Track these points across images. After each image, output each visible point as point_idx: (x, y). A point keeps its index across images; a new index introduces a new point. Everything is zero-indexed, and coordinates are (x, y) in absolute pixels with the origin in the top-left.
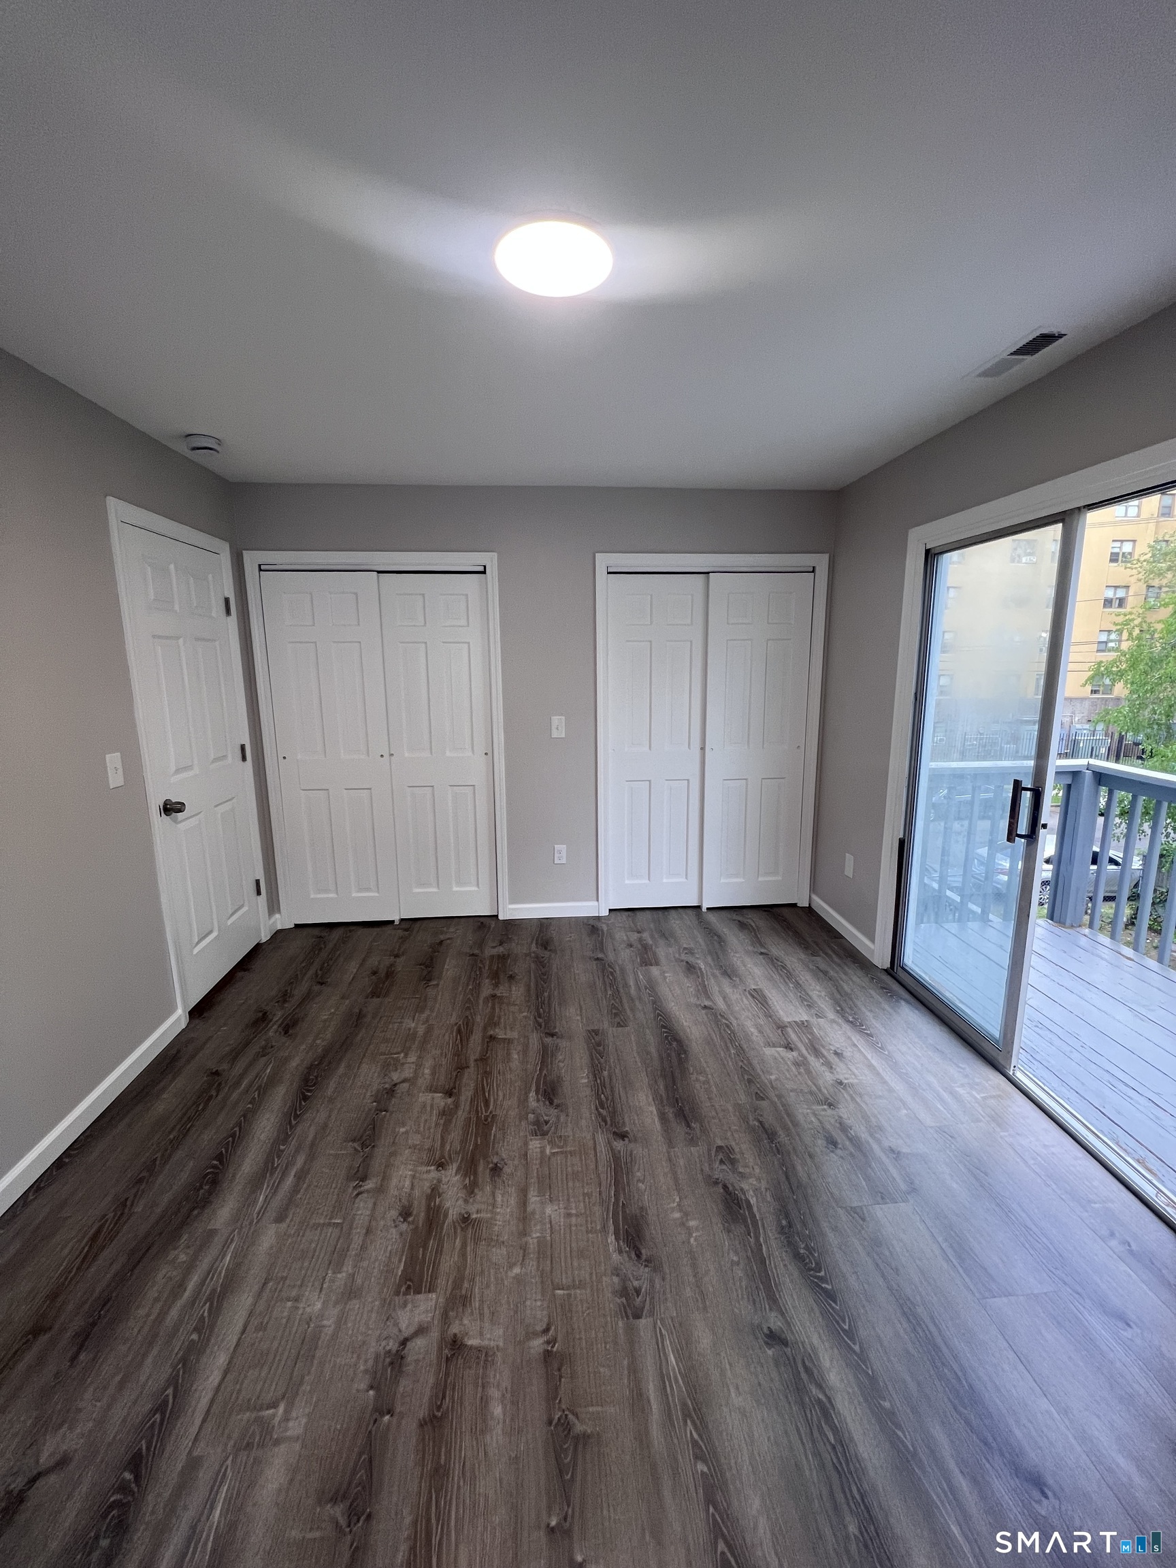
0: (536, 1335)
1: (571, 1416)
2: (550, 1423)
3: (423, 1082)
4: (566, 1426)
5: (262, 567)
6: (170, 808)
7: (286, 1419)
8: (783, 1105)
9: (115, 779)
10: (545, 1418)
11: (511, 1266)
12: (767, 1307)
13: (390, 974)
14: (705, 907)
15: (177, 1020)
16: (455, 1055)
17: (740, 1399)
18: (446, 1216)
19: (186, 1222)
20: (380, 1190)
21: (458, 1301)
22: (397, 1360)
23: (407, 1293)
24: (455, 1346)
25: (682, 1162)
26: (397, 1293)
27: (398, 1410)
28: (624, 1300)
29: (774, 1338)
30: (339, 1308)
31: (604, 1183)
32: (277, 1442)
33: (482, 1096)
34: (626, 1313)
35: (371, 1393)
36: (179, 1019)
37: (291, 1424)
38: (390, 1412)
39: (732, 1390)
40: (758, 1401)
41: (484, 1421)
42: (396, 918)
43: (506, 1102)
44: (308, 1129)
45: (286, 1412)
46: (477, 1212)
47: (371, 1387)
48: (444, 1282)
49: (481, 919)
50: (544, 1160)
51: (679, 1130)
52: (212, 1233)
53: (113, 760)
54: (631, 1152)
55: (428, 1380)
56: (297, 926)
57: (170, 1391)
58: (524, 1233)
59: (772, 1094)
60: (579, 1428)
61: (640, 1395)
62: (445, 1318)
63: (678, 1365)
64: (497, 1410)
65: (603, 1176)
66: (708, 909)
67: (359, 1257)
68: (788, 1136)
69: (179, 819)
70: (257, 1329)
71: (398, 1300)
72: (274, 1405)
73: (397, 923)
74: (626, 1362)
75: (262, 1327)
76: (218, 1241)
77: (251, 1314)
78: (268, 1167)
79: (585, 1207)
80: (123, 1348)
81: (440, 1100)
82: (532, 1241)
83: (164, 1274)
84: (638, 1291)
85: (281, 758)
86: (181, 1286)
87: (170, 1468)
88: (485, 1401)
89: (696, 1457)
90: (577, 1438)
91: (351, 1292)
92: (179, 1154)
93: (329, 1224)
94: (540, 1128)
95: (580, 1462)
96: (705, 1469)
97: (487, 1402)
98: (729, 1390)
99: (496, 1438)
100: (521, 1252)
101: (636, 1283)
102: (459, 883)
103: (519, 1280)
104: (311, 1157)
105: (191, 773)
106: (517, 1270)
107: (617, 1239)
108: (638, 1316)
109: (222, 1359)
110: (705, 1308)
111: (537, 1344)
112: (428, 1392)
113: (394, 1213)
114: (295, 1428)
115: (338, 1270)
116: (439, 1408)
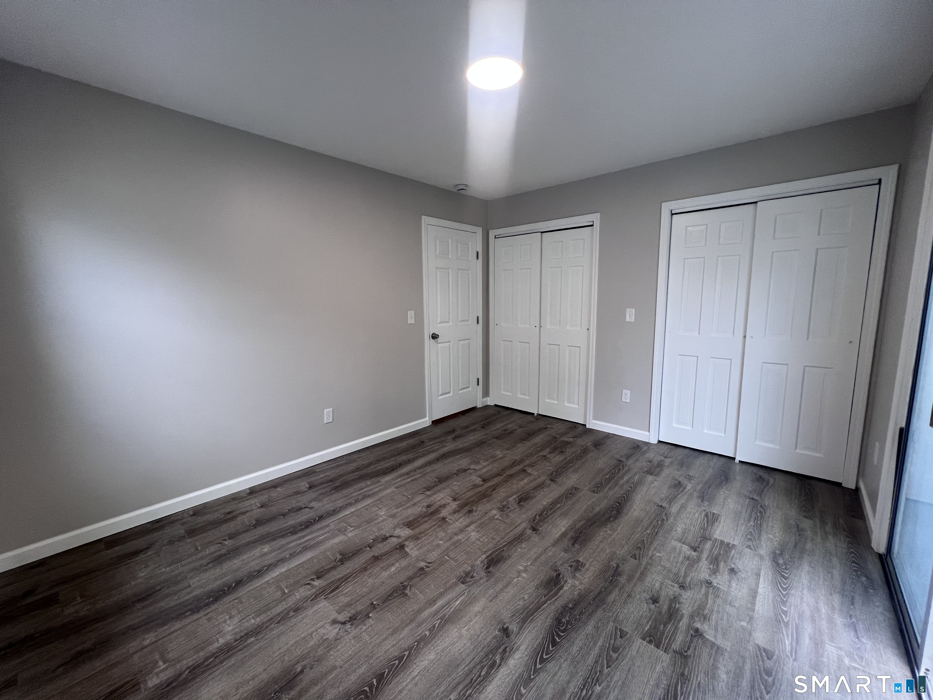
0: (426, 562)
1: (409, 587)
2: (401, 584)
3: (479, 473)
4: (405, 587)
5: (496, 237)
6: (435, 337)
7: (351, 531)
8: (645, 568)
9: (411, 321)
10: (402, 581)
11: (441, 540)
12: (517, 621)
13: (511, 433)
14: (738, 459)
15: (425, 422)
16: (502, 470)
17: (465, 632)
18: (439, 514)
19: (377, 476)
20: (429, 496)
21: (416, 538)
22: (385, 539)
23: (405, 526)
24: (401, 547)
25: (550, 554)
26: (403, 524)
27: (372, 549)
28: (464, 575)
29: (505, 631)
30: (387, 517)
31: (504, 539)
32: (344, 534)
33: (494, 488)
34: (460, 579)
35: (372, 541)
36: (426, 421)
37: (351, 533)
38: (370, 548)
39: (466, 628)
40: (470, 639)
41: (388, 568)
42: (536, 413)
43: (502, 493)
44: (428, 469)
45: (352, 530)
46: (449, 519)
47: (373, 540)
48: (417, 530)
49: (575, 424)
50: (492, 519)
51: (566, 542)
52: (379, 482)
53: (411, 314)
54: (531, 537)
55: (386, 549)
56: (496, 405)
57: (338, 509)
58: (456, 534)
59: (644, 562)
60: (407, 591)
61: (435, 601)
62: (407, 539)
63: (457, 606)
64: (393, 569)
65: (507, 537)
66: (740, 461)
67: (404, 509)
68: (628, 580)
69: (439, 342)
70: (365, 509)
71: (401, 526)
72: (351, 527)
73: (535, 415)
74: (442, 590)
75: (367, 509)
76: (379, 484)
77: (368, 505)
78: (408, 473)
79: (487, 542)
80: (340, 494)
81: (478, 481)
82: (456, 538)
83: (363, 484)
84: (472, 577)
85: (496, 324)
86: (362, 489)
87: (324, 523)
88: (393, 564)
89: (430, 630)
90: (403, 593)
91: (393, 516)
92: (393, 459)
93: (407, 496)
94: (502, 509)
95: (397, 598)
96: (428, 635)
97: (393, 565)
98: (465, 627)
99: (385, 574)
100: (449, 538)
101: (475, 574)
102: (569, 402)
103: (438, 546)
104: (422, 477)
105: (448, 324)
106: (441, 542)
107: (486, 558)
108: (463, 583)
109: (353, 510)
110: (491, 601)
111: (422, 564)
112: (383, 551)
113: (426, 504)
114: (350, 535)
115: (396, 509)
116: (381, 556)
